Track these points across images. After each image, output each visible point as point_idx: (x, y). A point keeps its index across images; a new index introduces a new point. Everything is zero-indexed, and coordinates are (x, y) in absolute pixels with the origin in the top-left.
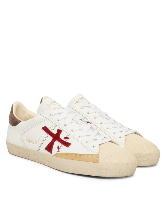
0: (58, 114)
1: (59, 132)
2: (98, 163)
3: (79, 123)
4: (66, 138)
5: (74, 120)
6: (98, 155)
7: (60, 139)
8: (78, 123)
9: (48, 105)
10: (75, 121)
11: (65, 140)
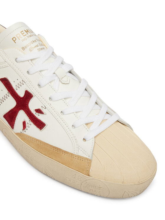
0: (30, 61)
1: (28, 96)
2: (89, 175)
3: (64, 80)
4: (39, 111)
5: (57, 75)
6: (89, 161)
7: (28, 109)
8: (63, 82)
9: (14, 39)
10: (58, 77)
11: (37, 113)
